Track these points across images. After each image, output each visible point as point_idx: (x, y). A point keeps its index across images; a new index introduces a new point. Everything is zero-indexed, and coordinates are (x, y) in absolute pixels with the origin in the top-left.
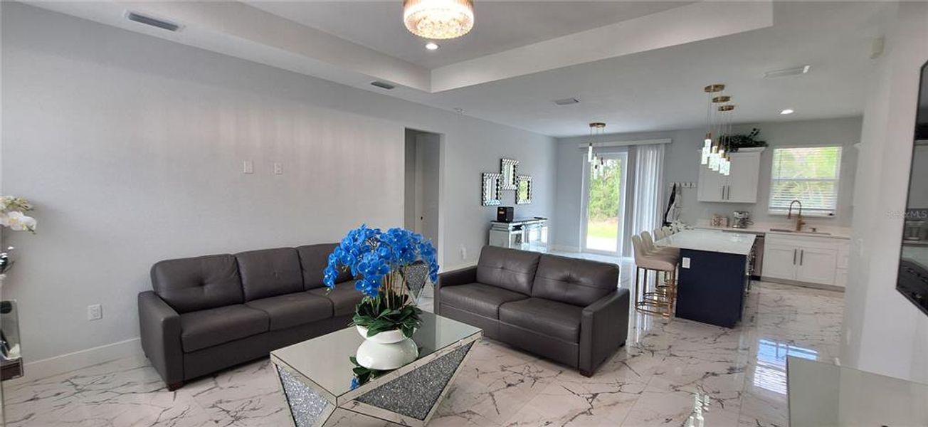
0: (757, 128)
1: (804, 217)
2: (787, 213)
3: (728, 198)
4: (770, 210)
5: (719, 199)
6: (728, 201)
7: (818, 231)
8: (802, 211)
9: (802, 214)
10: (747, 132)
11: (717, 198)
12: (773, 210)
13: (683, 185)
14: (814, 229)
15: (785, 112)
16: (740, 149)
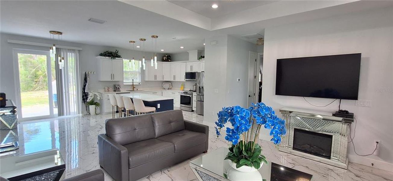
0: (118, 50)
1: (135, 85)
2: (132, 84)
3: (114, 79)
4: (124, 83)
5: (110, 80)
6: (114, 80)
7: (138, 90)
8: (134, 83)
9: (134, 84)
10: (114, 51)
11: (109, 79)
12: (125, 83)
13: (90, 73)
14: (137, 89)
15: (137, 47)
16: (116, 58)
